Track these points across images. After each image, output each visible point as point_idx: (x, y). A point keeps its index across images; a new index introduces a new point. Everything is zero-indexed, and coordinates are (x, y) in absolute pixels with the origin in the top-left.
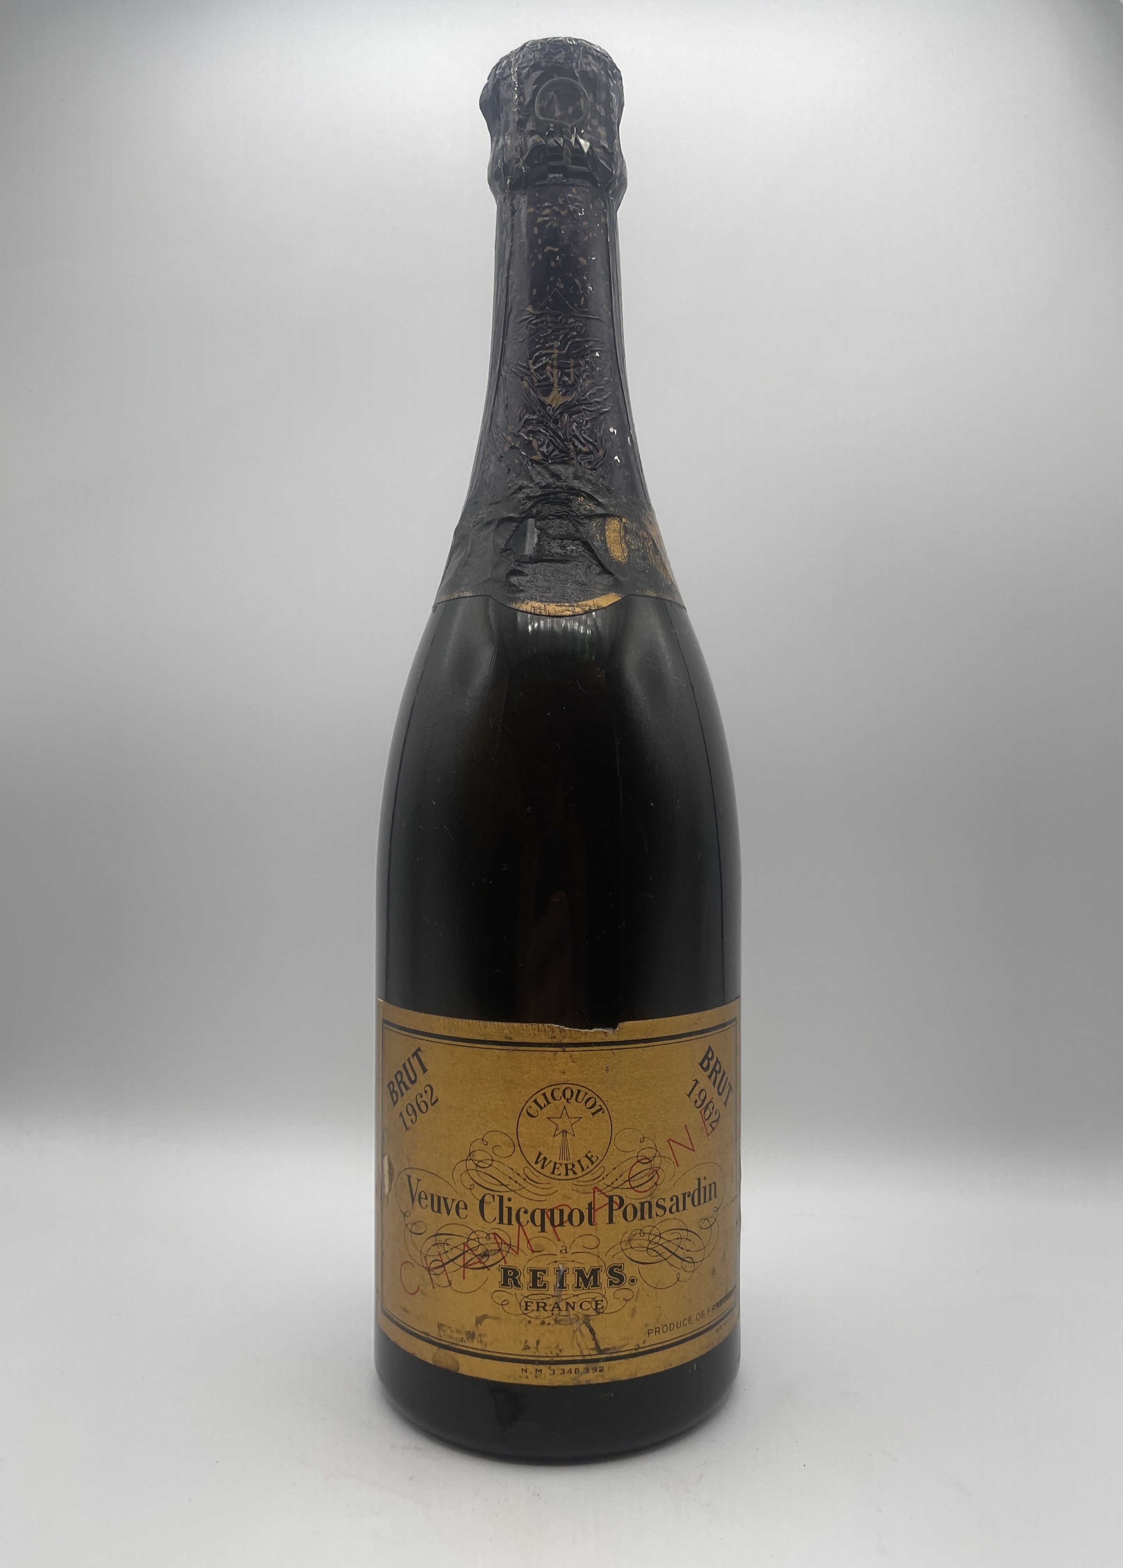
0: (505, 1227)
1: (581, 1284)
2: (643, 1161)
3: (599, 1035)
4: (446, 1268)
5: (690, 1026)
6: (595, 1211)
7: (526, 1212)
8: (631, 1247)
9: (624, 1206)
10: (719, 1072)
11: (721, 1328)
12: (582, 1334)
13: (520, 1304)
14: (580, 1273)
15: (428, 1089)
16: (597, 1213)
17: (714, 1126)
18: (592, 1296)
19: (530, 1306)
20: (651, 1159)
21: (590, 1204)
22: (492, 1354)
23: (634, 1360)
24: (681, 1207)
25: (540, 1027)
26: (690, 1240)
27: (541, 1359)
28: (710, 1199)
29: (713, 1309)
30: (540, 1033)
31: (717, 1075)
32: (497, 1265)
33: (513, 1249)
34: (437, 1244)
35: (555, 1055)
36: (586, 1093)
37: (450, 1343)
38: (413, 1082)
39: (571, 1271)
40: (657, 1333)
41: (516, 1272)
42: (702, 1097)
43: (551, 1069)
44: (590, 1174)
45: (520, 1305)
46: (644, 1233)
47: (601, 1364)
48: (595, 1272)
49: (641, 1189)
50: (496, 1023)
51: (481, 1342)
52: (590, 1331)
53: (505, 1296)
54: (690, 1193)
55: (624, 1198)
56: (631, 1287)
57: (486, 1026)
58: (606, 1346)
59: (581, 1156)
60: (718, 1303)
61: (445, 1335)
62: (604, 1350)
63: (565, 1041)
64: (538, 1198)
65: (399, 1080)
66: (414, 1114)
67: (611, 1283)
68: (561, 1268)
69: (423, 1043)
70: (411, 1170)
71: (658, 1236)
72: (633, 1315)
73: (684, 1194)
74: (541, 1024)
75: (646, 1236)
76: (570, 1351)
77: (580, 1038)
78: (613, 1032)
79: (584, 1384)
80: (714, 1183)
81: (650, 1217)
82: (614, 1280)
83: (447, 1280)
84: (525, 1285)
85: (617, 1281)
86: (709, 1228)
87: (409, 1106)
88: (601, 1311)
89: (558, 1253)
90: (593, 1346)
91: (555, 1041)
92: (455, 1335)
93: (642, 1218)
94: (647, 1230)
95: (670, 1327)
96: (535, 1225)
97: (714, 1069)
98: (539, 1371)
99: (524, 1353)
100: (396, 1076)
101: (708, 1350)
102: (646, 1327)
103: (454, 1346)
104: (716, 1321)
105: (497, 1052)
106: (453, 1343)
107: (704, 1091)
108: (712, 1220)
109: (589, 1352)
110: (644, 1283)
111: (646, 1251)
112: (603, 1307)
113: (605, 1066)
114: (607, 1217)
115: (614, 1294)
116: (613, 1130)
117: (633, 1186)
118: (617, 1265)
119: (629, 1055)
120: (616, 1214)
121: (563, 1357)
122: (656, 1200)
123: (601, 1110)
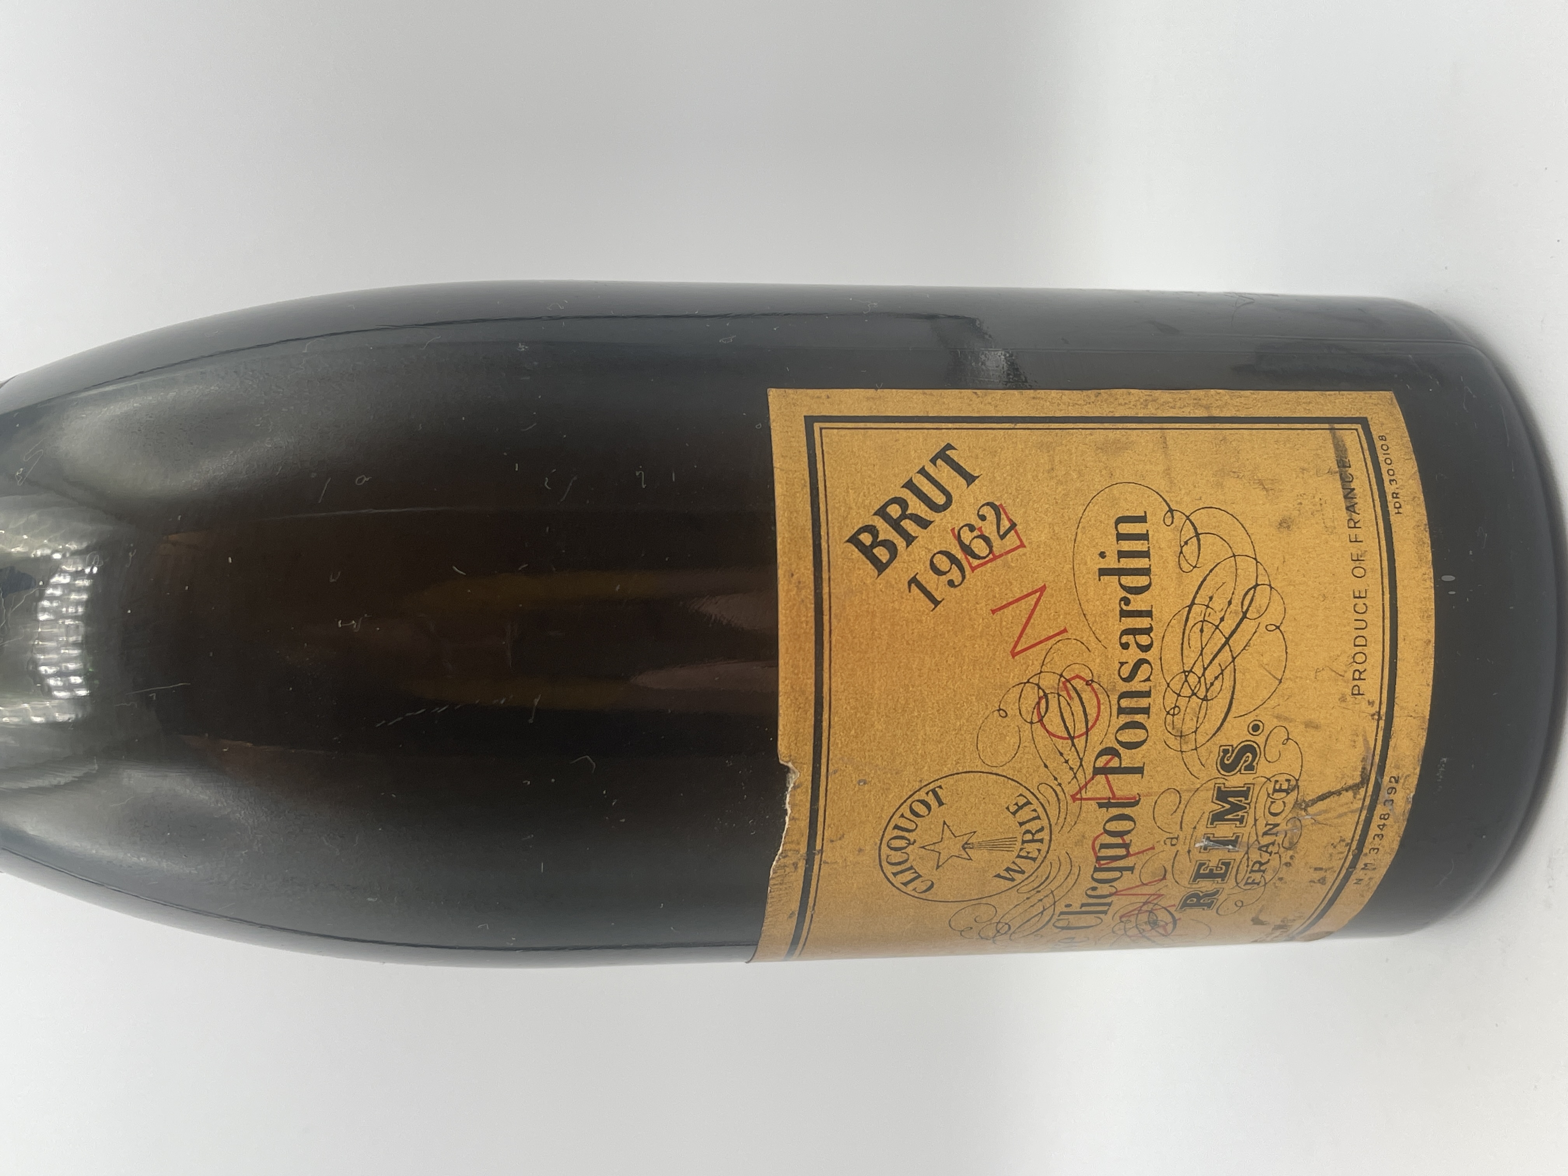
0: (1114, 908)
1: (1238, 815)
2: (1043, 711)
3: (798, 797)
6: (1114, 797)
7: (1094, 888)
8: (1195, 732)
9: (1118, 747)
10: (904, 508)
12: (1325, 811)
13: (1247, 890)
14: (1218, 817)
16: (1118, 793)
17: (1007, 525)
18: (1263, 796)
19: (1254, 880)
20: (1041, 694)
21: (1101, 806)
23: (1397, 722)
24: (1145, 622)
25: (776, 882)
26: (1211, 598)
28: (1146, 536)
30: (786, 879)
31: (909, 512)
32: (1175, 912)
33: (1153, 900)
35: (827, 863)
36: (902, 816)
39: (1209, 831)
40: (1362, 677)
41: (1193, 895)
42: (946, 564)
43: (851, 866)
44: (1046, 805)
45: (1250, 889)
46: (1176, 706)
47: (1386, 779)
48: (1222, 795)
49: (1092, 712)
51: (1294, 920)
52: (1322, 800)
53: (1228, 904)
54: (1122, 599)
55: (1104, 746)
56: (1266, 732)
58: (1358, 772)
59: (1012, 822)
62: (1362, 778)
63: (803, 850)
64: (1073, 877)
67: (1250, 768)
68: (1202, 844)
71: (1186, 676)
72: (1317, 727)
73: (1124, 614)
74: (771, 881)
75: (1182, 702)
76: (1349, 829)
77: (799, 828)
78: (794, 773)
79: (1410, 806)
80: (1117, 522)
81: (1147, 694)
82: (1246, 761)
84: (1217, 885)
85: (1248, 757)
86: (1198, 540)
88: (1293, 783)
89: (1174, 849)
90: (1350, 794)
91: (802, 864)
93: (1146, 711)
94: (1171, 699)
96: (1119, 878)
97: (896, 525)
98: (1366, 866)
99: (1328, 884)
102: (1345, 701)
107: (935, 559)
108: (1188, 532)
109: (1360, 799)
110: (1264, 706)
111: (1209, 702)
112: (1288, 781)
113: (857, 786)
114: (1129, 777)
115: (1269, 762)
116: (976, 770)
117: (1084, 730)
118: (1220, 758)
119: (842, 743)
120: (1129, 761)
121: (1353, 837)
122: (1121, 681)
123: (936, 792)
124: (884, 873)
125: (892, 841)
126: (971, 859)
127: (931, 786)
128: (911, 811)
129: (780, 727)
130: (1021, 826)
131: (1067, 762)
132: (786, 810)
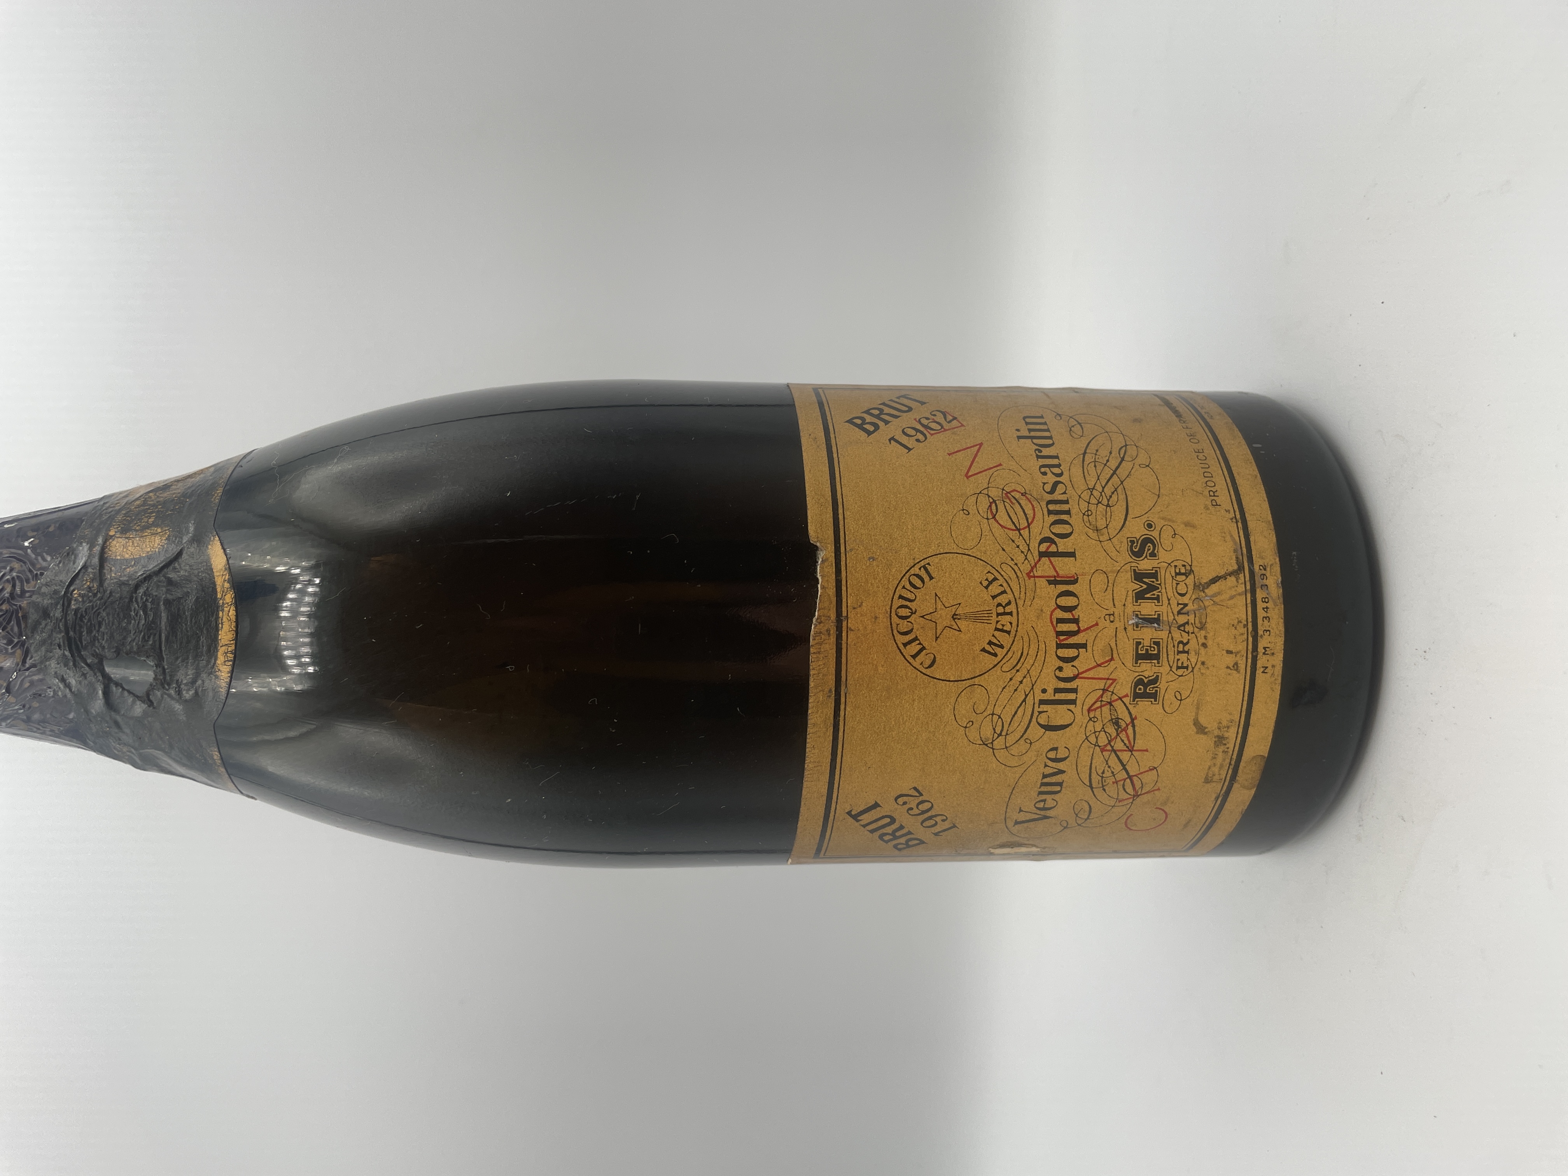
0: (1081, 696)
1: (1154, 595)
2: (994, 511)
3: (826, 570)
4: (1134, 774)
5: (819, 447)
6: (1058, 576)
7: (1060, 669)
8: (1107, 527)
9: (1053, 537)
10: (881, 411)
11: (1208, 413)
12: (1219, 593)
13: (1180, 676)
14: (1140, 596)
15: (901, 801)
16: (1061, 573)
17: (951, 418)
18: (1169, 580)
19: (1182, 663)
20: (991, 500)
21: (1050, 583)
22: (1244, 713)
23: (1251, 525)
24: (1055, 461)
25: (815, 651)
26: (1097, 451)
27: (1250, 647)
28: (1045, 423)
29: (1184, 422)
30: (822, 650)
31: (884, 412)
32: (1130, 707)
33: (1109, 687)
34: (1103, 786)
35: (853, 630)
36: (904, 587)
37: (1229, 767)
38: (893, 820)
39: (1137, 608)
40: (1216, 495)
41: (1140, 682)
42: (913, 432)
43: (871, 635)
44: (1010, 582)
45: (1182, 676)
46: (1088, 510)
47: (1256, 568)
48: (1139, 576)
49: (1030, 513)
50: (810, 711)
51: (1228, 727)
52: (1214, 583)
53: (1169, 697)
54: (1036, 450)
55: (1042, 536)
56: (1158, 529)
57: (814, 725)
58: (1234, 561)
59: (986, 595)
60: (1176, 416)
61: (1220, 774)
62: (1238, 565)
63: (833, 616)
64: (1041, 654)
65: (891, 837)
66: (935, 819)
67: (1153, 555)
68: (1133, 621)
69: (841, 807)
70: (1007, 820)
71: (1091, 492)
72: (1193, 526)
73: (1038, 457)
74: (811, 649)
75: (1092, 507)
76: (1240, 610)
77: (829, 595)
78: (822, 550)
79: (1281, 590)
80: (1024, 418)
81: (1067, 502)
82: (1149, 550)
83: (1150, 773)
84: (1156, 669)
85: (1149, 546)
86: (1081, 426)
87: (924, 825)
88: (1188, 568)
89: (1113, 626)
90: (1233, 579)
91: (833, 631)
92: (1219, 761)
93: (1068, 512)
94: (1084, 506)
95: (1208, 476)
96: (1078, 656)
97: (877, 417)
98: (1266, 651)
99: (1242, 671)
100: (887, 842)
101: (1236, 429)
102: (1208, 509)
103: (1233, 762)
104: (1199, 418)
105: (848, 709)
106: (1230, 764)
107: (905, 430)
108: (1072, 422)
109: (1242, 584)
110: (1151, 511)
111: (1111, 508)
112: (1184, 566)
113: (868, 562)
114: (1066, 559)
115: (1166, 551)
116: (953, 551)
117: (1026, 524)
118: (1129, 546)
119: (854, 529)
120: (1063, 547)
121: (1247, 619)
122: (1045, 494)
123: (926, 567)
124: (896, 643)
125: (900, 610)
126: (960, 631)
127: (922, 563)
128: (910, 583)
129: (809, 517)
130: (993, 599)
131: (1018, 547)
132: (818, 579)
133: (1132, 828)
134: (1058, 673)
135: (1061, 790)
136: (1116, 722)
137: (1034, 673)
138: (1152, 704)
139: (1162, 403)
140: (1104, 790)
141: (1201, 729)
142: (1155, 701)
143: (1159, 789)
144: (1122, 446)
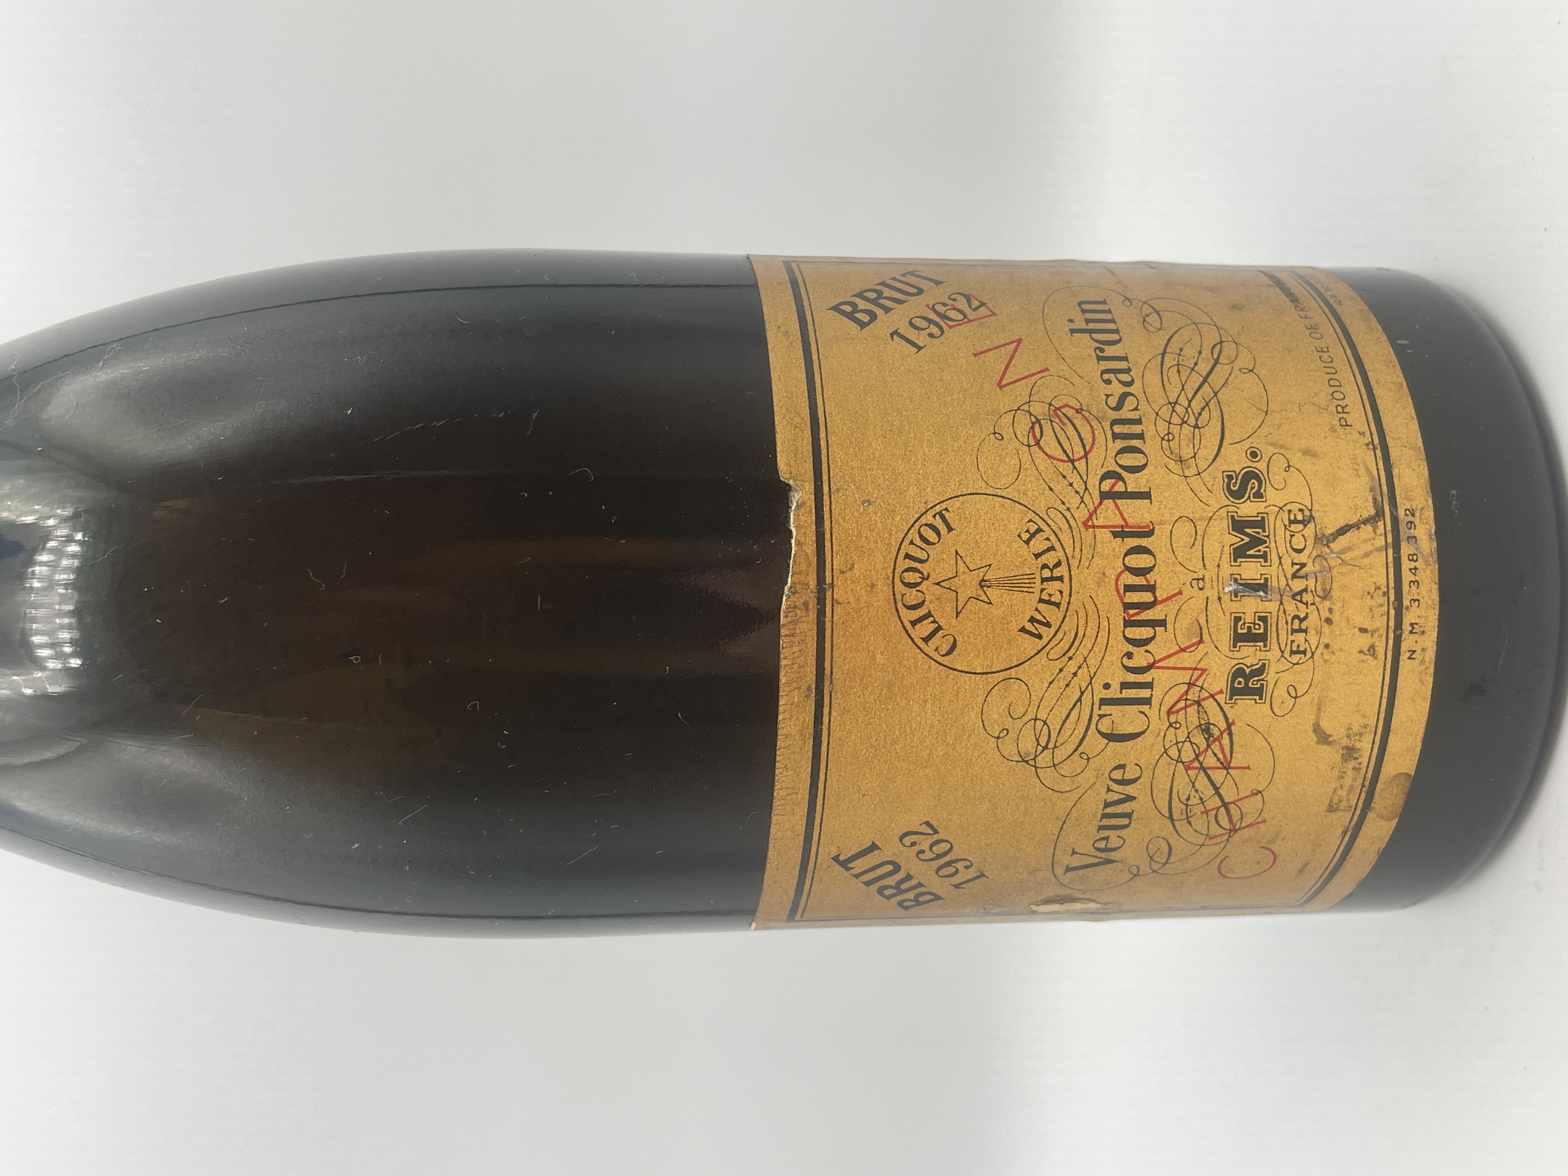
0: (1157, 693)
1: (1259, 551)
2: (1038, 435)
3: (803, 518)
4: (1231, 800)
5: (791, 344)
6: (1127, 525)
7: (1129, 655)
8: (1194, 457)
9: (1120, 470)
10: (880, 294)
11: (1335, 297)
12: (1349, 549)
13: (1294, 664)
14: (1240, 553)
15: (907, 840)
16: (1131, 521)
17: (978, 304)
18: (1280, 530)
19: (1298, 646)
20: (1034, 420)
21: (1116, 535)
22: (1382, 716)
23: (1394, 453)
24: (1123, 365)
25: (787, 633)
26: (1181, 350)
27: (1392, 624)
28: (1109, 311)
29: (1302, 310)
30: (798, 632)
31: (884, 296)
32: (1225, 707)
33: (1197, 680)
34: (1188, 818)
35: (840, 603)
36: (912, 543)
37: (1361, 790)
38: (897, 868)
39: (1236, 570)
40: (1345, 410)
41: (1239, 673)
42: (924, 324)
43: (865, 609)
44: (1059, 534)
45: (1297, 664)
46: (1168, 434)
47: (1401, 512)
48: (1238, 525)
49: (1088, 438)
50: (780, 717)
51: (1361, 735)
52: (1343, 534)
53: (1280, 692)
54: (1096, 348)
55: (1105, 470)
56: (1266, 459)
57: (787, 736)
58: (1370, 504)
59: (1026, 553)
60: (1291, 301)
61: (1349, 800)
62: (1376, 509)
63: (813, 583)
64: (1103, 634)
65: (895, 891)
66: (954, 865)
67: (1258, 495)
68: (1231, 588)
69: (825, 850)
70: (1056, 866)
71: (1173, 407)
72: (1315, 455)
73: (1099, 359)
74: (782, 631)
75: (1175, 429)
76: (1379, 571)
77: (807, 554)
78: (796, 491)
79: (1435, 544)
80: (1080, 304)
81: (1139, 422)
82: (1252, 488)
83: (1253, 799)
84: (1261, 655)
85: (1253, 483)
86: (1159, 315)
87: (940, 873)
88: (1307, 513)
89: (1202, 595)
90: (1369, 528)
91: (813, 605)
92: (1348, 782)
93: (1141, 436)
94: (1163, 427)
95: (1335, 386)
96: (1153, 638)
97: (874, 302)
98: (1413, 628)
99: (1381, 656)
100: (888, 898)
101: (1373, 319)
102: (1335, 431)
103: (1367, 783)
104: (1322, 304)
105: (834, 714)
106: (1363, 786)
107: (913, 321)
108: (1147, 310)
109: (1381, 535)
110: (1257, 434)
111: (1201, 430)
112: (1301, 510)
113: (862, 507)
114: (1138, 502)
115: (1277, 489)
116: (981, 492)
117: (1083, 453)
118: (1225, 484)
119: (841, 461)
120: (1133, 485)
121: (1388, 584)
122: (1110, 410)
123: (943, 515)
124: (901, 622)
125: (906, 574)
126: (991, 603)
127: (938, 509)
128: (921, 536)
129: (779, 444)
130: (1037, 559)
131: (1071, 485)
132: (791, 531)
133: (1228, 875)
134: (1125, 660)
135: (1130, 823)
136: (1206, 729)
137: (1093, 661)
138: (1256, 703)
139: (1271, 283)
140: (1189, 823)
141: (1323, 738)
142: (1261, 699)
143: (1264, 821)
144: (1216, 342)
